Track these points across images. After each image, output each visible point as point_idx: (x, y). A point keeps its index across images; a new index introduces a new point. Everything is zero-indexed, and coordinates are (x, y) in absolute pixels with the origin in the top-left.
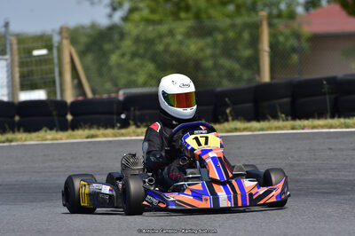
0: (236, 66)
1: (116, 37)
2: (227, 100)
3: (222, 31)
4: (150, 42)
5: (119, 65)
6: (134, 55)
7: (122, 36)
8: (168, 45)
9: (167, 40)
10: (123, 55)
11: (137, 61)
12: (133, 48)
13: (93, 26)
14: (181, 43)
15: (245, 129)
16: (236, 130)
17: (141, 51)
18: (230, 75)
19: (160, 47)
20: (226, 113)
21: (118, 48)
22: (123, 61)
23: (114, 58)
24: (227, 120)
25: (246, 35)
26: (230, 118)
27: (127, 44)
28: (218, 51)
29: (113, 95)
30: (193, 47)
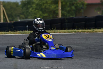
4: (41, 5)
6: (36, 9)
10: (33, 9)
11: (37, 11)
12: (36, 7)
14: (49, 6)
17: (38, 8)
19: (43, 7)
21: (32, 7)
22: (33, 11)
23: (30, 9)
25: (68, 4)
27: (34, 6)
30: (53, 7)
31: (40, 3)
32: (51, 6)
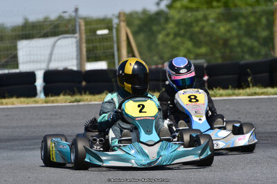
0: (256, 44)
1: (162, 20)
2: (248, 70)
3: (245, 17)
4: (189, 25)
5: (164, 43)
6: (176, 35)
7: (167, 19)
8: (203, 27)
9: (203, 23)
10: (168, 35)
11: (178, 39)
12: (176, 29)
13: (144, 12)
14: (213, 26)
15: (262, 94)
16: (255, 94)
17: (182, 32)
18: (251, 51)
19: (197, 29)
20: (248, 81)
21: (164, 29)
23: (160, 37)
24: (248, 87)
25: (264, 20)
26: (251, 85)
27: (171, 26)
28: (242, 32)
29: (160, 66)
30: (222, 29)
31: (189, 20)
32: (218, 28)
